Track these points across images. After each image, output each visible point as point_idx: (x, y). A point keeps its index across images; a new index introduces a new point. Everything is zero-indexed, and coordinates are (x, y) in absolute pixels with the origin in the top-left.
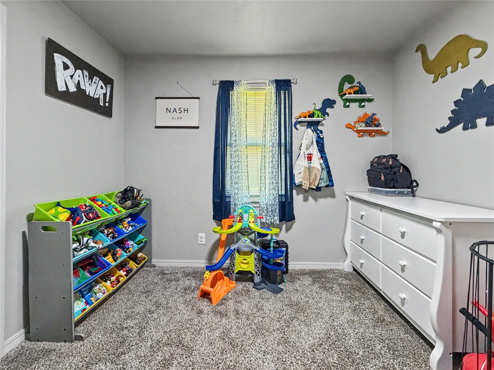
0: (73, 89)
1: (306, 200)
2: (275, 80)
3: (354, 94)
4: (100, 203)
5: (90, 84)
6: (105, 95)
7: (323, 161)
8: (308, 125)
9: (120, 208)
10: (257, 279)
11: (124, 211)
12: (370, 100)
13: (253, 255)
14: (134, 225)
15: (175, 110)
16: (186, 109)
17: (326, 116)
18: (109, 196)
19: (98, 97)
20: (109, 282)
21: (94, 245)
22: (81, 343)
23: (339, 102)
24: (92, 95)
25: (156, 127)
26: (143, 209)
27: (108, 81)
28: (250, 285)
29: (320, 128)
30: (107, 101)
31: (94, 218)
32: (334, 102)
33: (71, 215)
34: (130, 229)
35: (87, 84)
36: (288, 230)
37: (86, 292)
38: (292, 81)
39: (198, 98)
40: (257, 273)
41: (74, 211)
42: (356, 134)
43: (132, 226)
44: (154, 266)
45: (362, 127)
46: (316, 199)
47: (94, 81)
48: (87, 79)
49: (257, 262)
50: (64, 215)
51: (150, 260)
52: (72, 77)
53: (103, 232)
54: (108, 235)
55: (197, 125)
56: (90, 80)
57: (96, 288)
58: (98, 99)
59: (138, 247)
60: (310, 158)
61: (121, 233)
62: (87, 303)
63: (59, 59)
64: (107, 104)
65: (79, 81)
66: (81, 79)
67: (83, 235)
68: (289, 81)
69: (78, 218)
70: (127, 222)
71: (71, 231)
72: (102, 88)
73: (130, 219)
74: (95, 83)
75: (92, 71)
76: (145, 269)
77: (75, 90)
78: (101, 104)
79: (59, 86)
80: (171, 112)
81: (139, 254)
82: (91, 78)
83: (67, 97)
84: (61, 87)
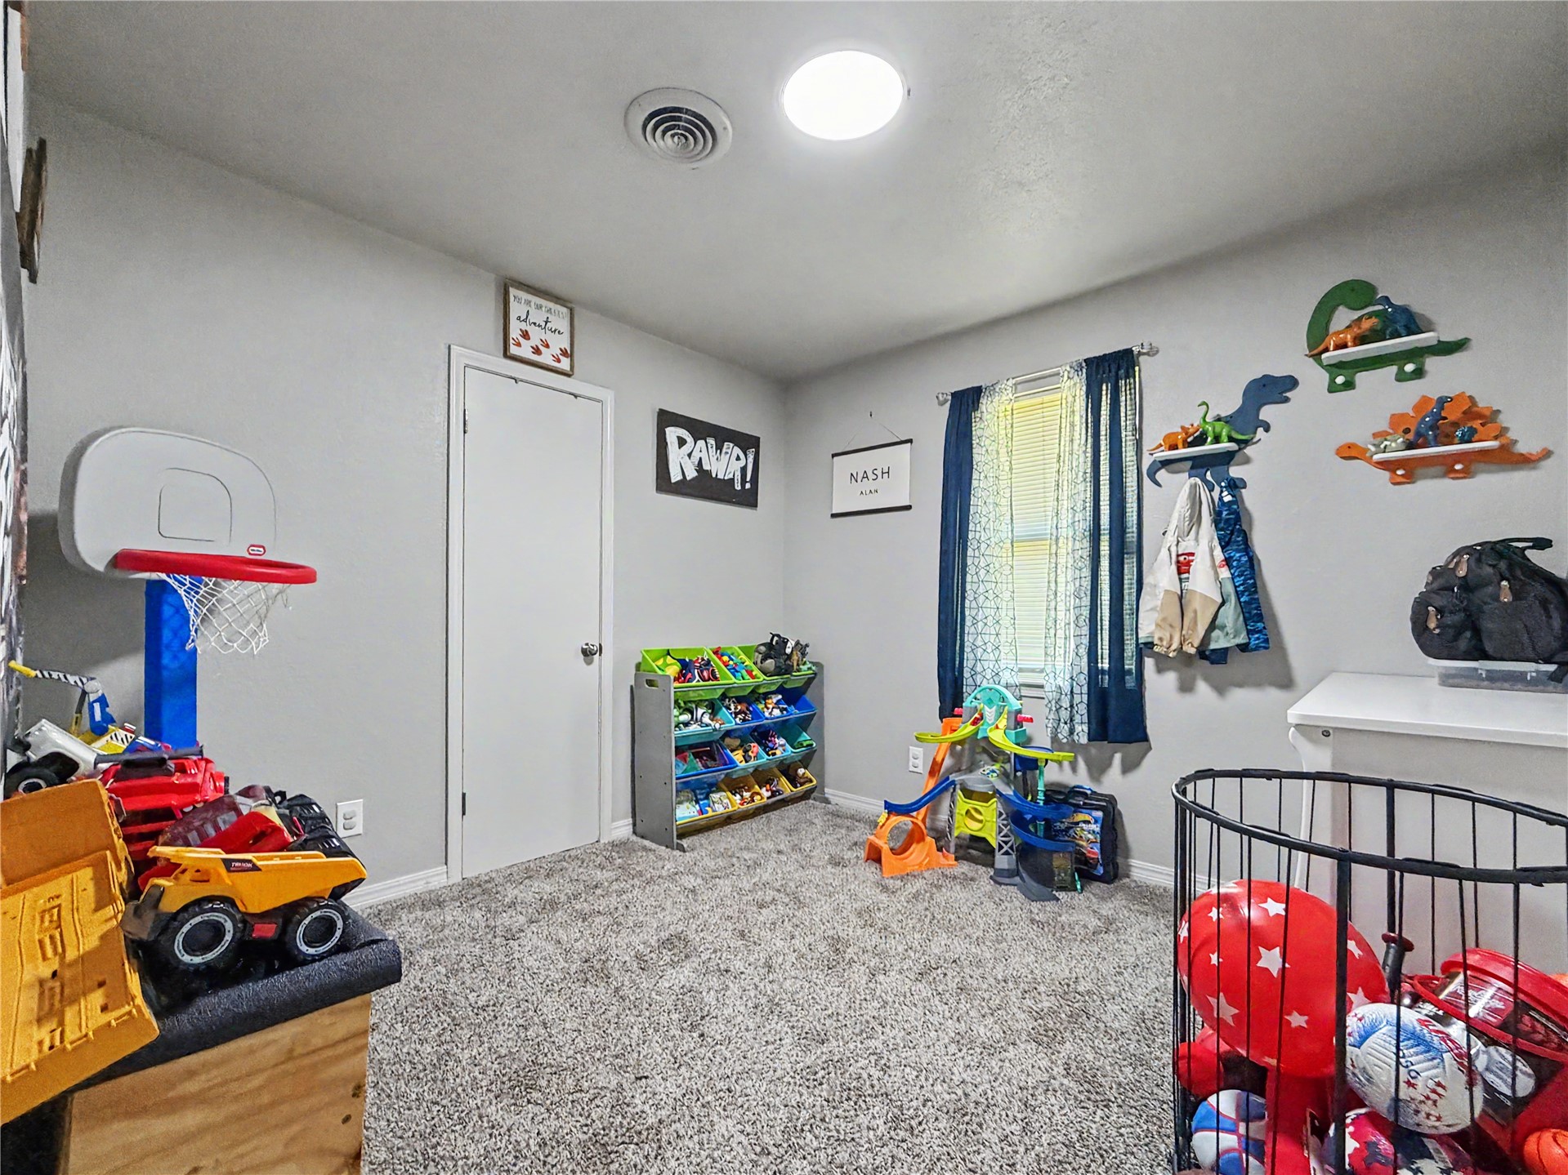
0: (691, 474)
1: (1186, 687)
2: (1085, 360)
3: (1355, 345)
4: (725, 658)
5: (718, 458)
6: (744, 470)
7: (1232, 574)
8: (1192, 468)
9: (756, 672)
10: (1002, 861)
11: (762, 677)
12: (1446, 349)
13: (994, 804)
14: (785, 709)
15: (865, 476)
16: (886, 470)
17: (1260, 430)
18: (745, 650)
19: (731, 476)
20: (738, 797)
21: (710, 722)
22: (682, 853)
23: (1312, 378)
24: (720, 476)
25: (834, 516)
26: (810, 681)
27: (747, 442)
28: (984, 873)
29: (1235, 472)
30: (748, 479)
31: (709, 679)
32: (1291, 382)
33: (681, 671)
34: (777, 712)
35: (713, 459)
36: (1128, 768)
37: (702, 797)
38: (1136, 350)
39: (910, 441)
40: (1001, 847)
41: (685, 666)
42: (1387, 474)
43: (782, 710)
44: (827, 801)
45: (1395, 450)
46: (1220, 689)
47: (724, 450)
48: (712, 451)
49: (1005, 822)
50: (673, 670)
51: (820, 787)
52: (689, 455)
53: (728, 708)
54: (736, 714)
55: (908, 504)
56: (719, 451)
57: (715, 796)
58: (732, 480)
59: (790, 752)
60: (1183, 566)
61: (757, 715)
62: (701, 812)
63: (672, 433)
64: (748, 486)
65: (700, 459)
66: (704, 455)
67: (698, 703)
68: (1129, 352)
69: (689, 675)
70: (775, 701)
71: (673, 691)
72: (738, 458)
73: (780, 697)
74: (727, 453)
75: (721, 436)
76: (811, 801)
77: (696, 474)
78: (738, 487)
79: (672, 475)
80: (859, 480)
81: (801, 771)
82: (719, 447)
83: (684, 489)
84: (676, 476)
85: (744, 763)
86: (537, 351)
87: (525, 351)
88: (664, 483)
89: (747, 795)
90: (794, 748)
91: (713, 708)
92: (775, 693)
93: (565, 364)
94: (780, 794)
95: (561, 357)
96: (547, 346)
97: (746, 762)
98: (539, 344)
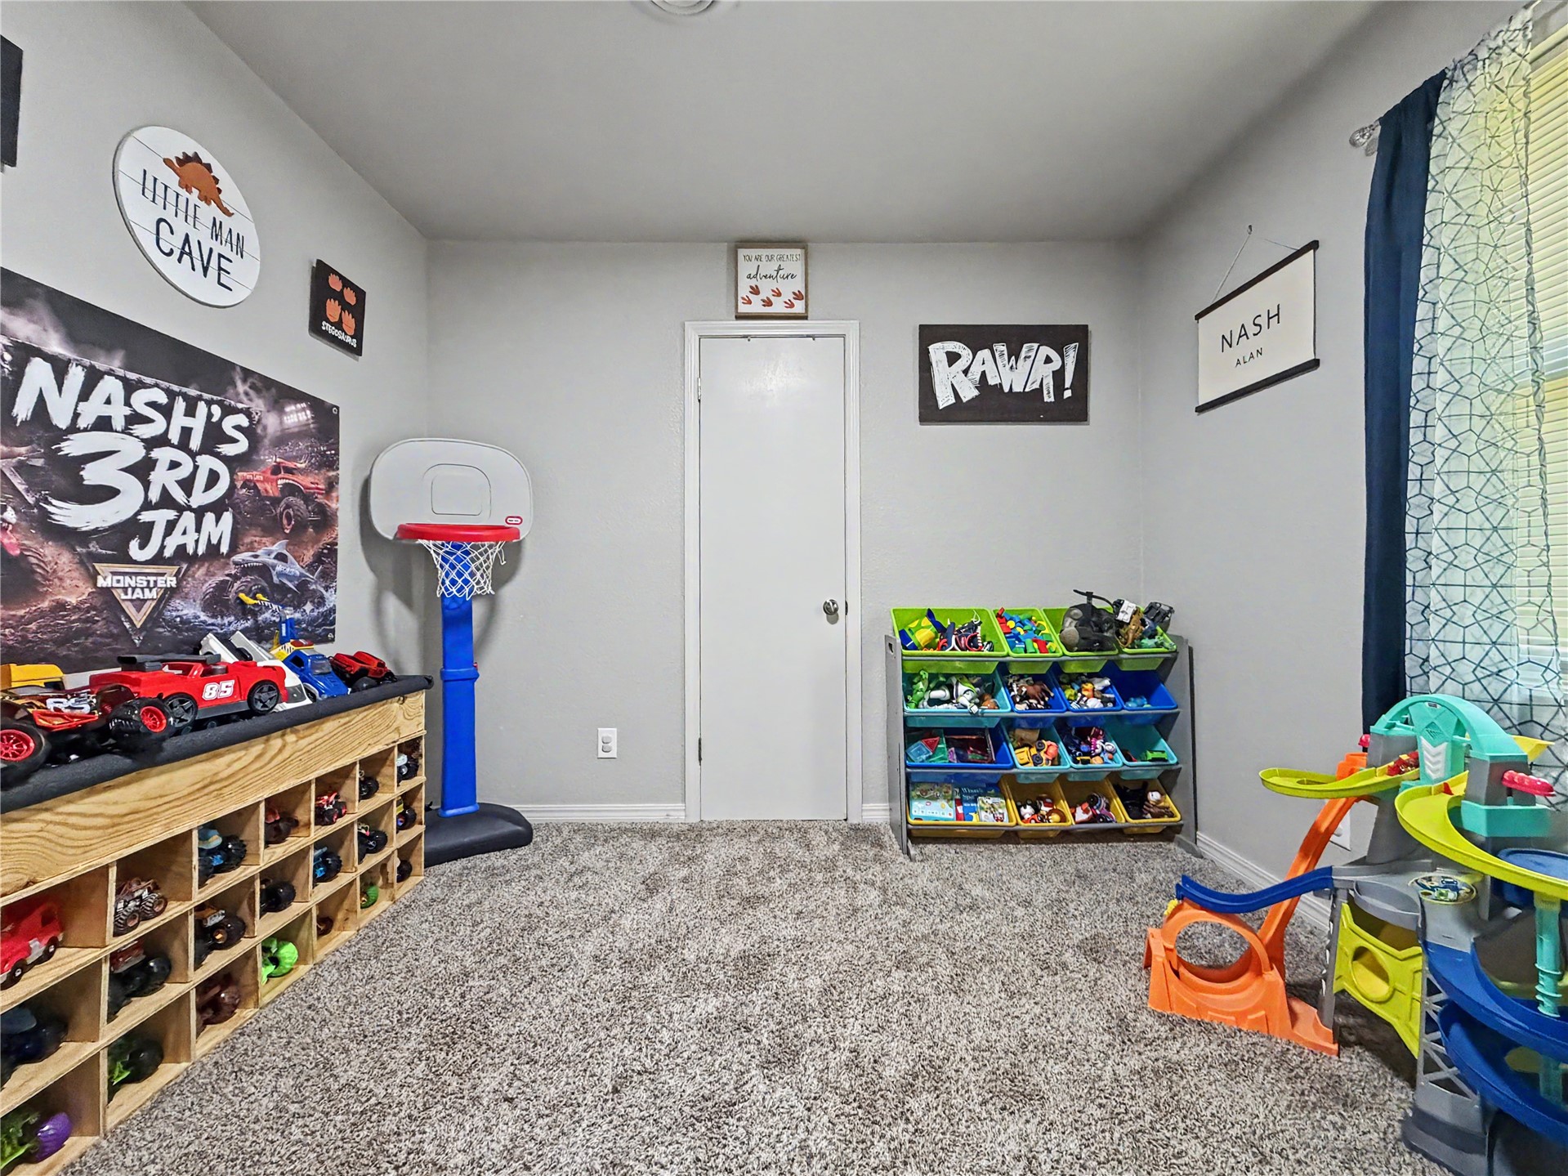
0: (970, 393)
4: (1011, 623)
5: (1011, 368)
6: (1058, 376)
9: (1054, 643)
11: (1060, 651)
14: (1117, 701)
15: (1244, 334)
16: (1273, 312)
19: (1037, 386)
20: (1030, 809)
24: (1018, 389)
25: (1201, 409)
27: (1057, 336)
30: (1068, 384)
31: (968, 648)
33: (936, 636)
34: (1098, 703)
35: (1005, 370)
37: (967, 797)
39: (1314, 245)
41: (942, 629)
43: (1104, 701)
44: (1197, 852)
47: (1023, 354)
48: (1003, 359)
50: (924, 634)
52: (966, 372)
53: (1011, 689)
54: (1022, 698)
55: (1310, 356)
56: (1013, 358)
57: (986, 801)
58: (1039, 390)
59: (1124, 764)
61: (1059, 703)
62: (961, 816)
63: (938, 351)
64: (1068, 394)
65: (984, 372)
66: (989, 367)
69: (943, 642)
70: (1097, 687)
72: (1048, 361)
73: (1107, 682)
74: (1027, 357)
75: (1015, 338)
76: (1172, 846)
77: (976, 393)
78: (1049, 397)
79: (939, 400)
80: (1234, 343)
81: (1154, 796)
82: (1014, 353)
83: (959, 413)
84: (944, 399)
85: (1031, 766)
86: (768, 303)
87: (757, 307)
88: (930, 412)
89: (1044, 809)
90: (1130, 759)
91: (987, 687)
92: (1101, 675)
93: (799, 307)
94: (1105, 821)
95: (793, 301)
96: (779, 294)
97: (1035, 765)
98: (770, 295)
